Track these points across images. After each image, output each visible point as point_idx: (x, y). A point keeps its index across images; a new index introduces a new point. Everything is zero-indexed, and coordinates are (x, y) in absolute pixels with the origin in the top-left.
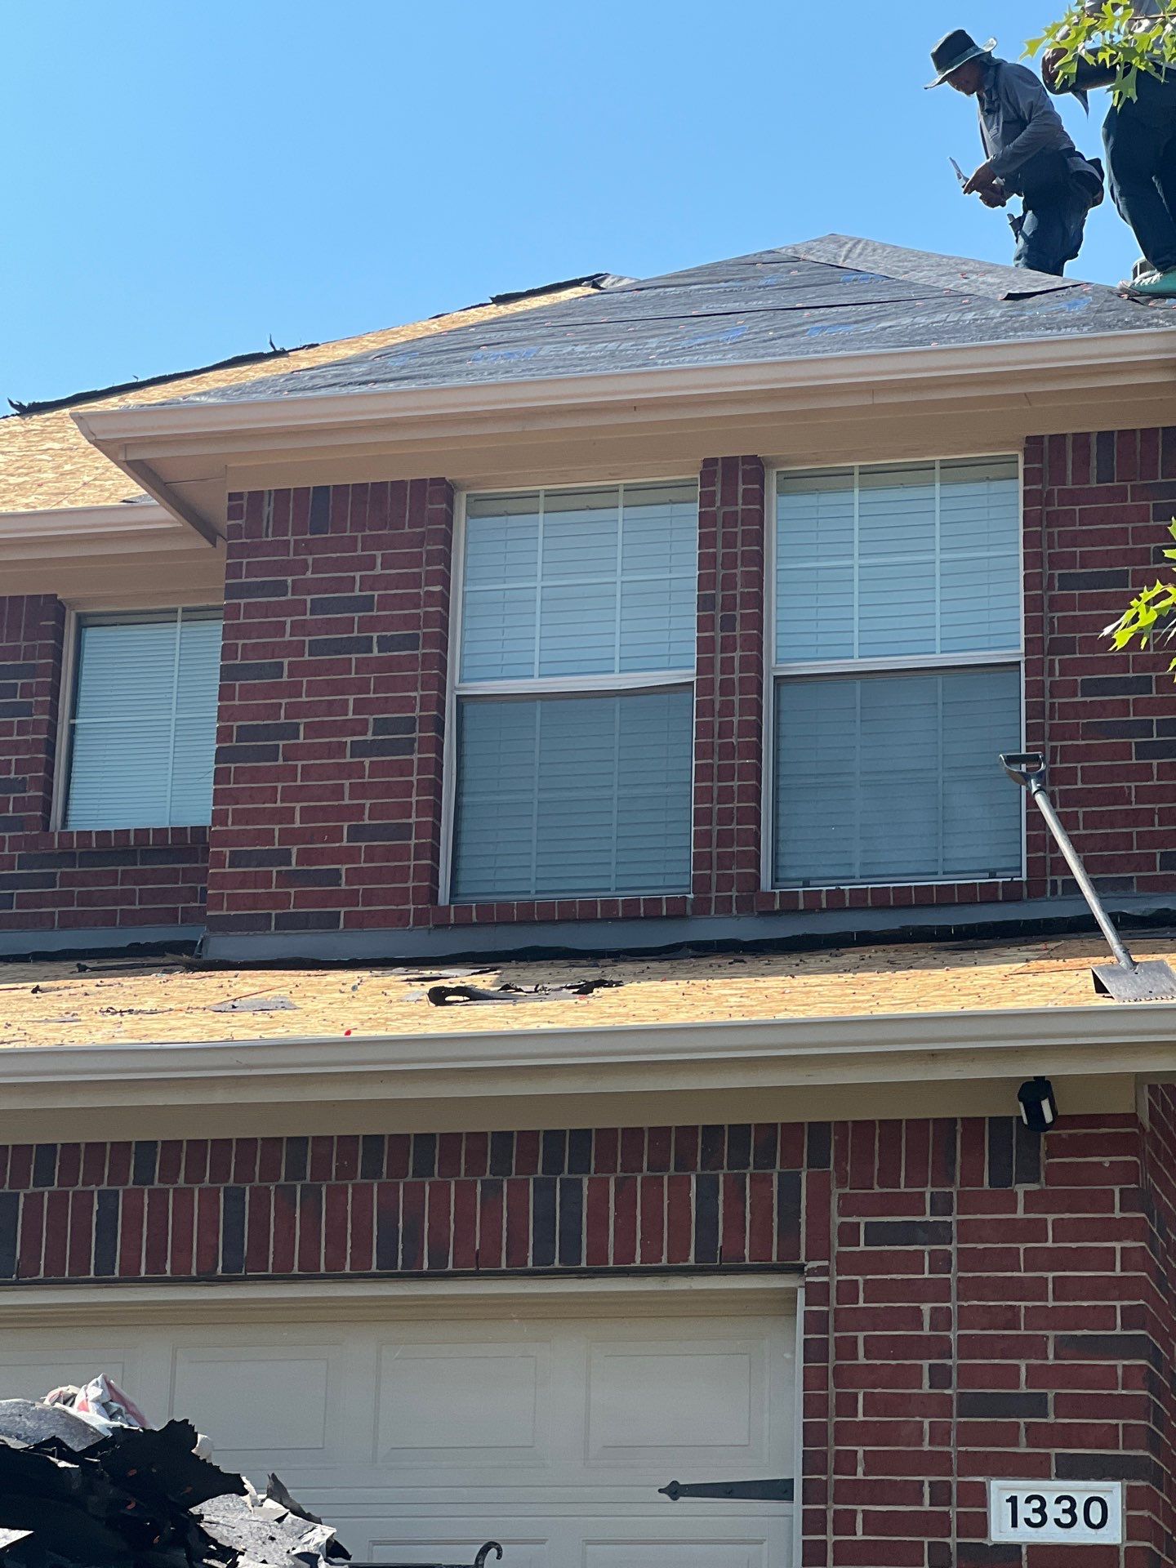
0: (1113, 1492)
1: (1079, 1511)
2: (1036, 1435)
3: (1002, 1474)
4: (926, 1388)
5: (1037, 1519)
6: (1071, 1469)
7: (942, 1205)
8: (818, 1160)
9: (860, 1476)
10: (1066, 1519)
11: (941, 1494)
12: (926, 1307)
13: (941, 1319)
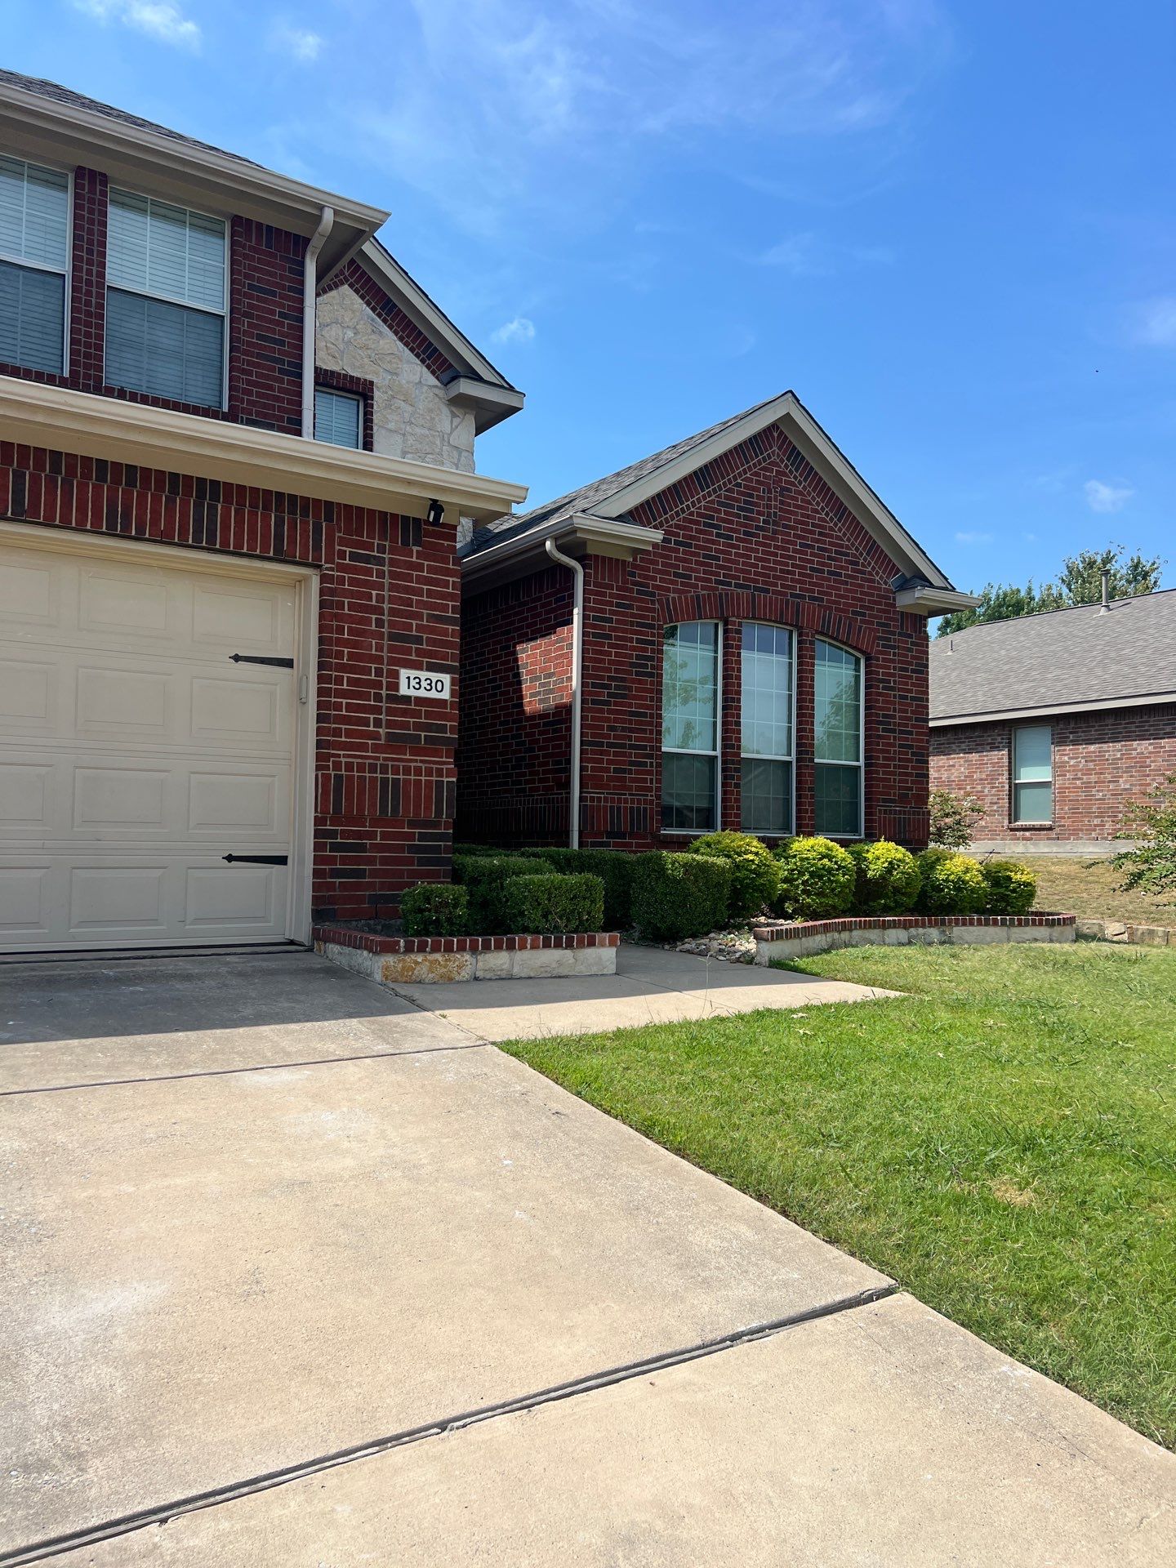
0: (446, 678)
1: (433, 685)
2: (419, 652)
3: (405, 667)
4: (374, 627)
5: (417, 686)
6: (432, 668)
7: (382, 549)
8: (329, 519)
9: (345, 661)
10: (429, 687)
11: (379, 672)
12: (374, 593)
13: (380, 599)
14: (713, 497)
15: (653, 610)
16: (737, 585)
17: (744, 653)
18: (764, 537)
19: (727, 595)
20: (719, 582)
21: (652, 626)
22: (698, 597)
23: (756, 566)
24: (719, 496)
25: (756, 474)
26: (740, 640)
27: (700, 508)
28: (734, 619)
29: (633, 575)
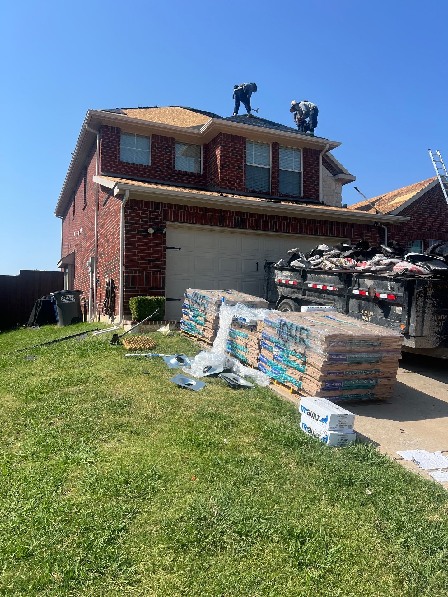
7: (363, 233)
15: (405, 238)
16: (427, 230)
18: (435, 216)
19: (425, 233)
20: (422, 229)
21: (405, 243)
22: (417, 234)
23: (432, 224)
25: (432, 198)
26: (429, 245)
28: (427, 239)
29: (400, 229)
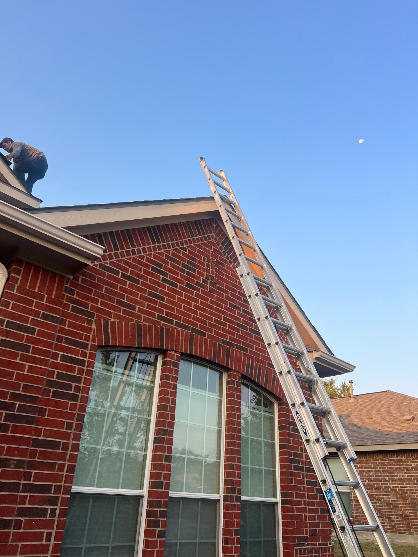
14: (163, 251)
16: (177, 324)
17: (179, 386)
18: (203, 292)
19: (168, 330)
20: (161, 318)
21: (84, 346)
22: (139, 326)
23: (195, 313)
24: (167, 252)
26: (177, 372)
27: (150, 255)
28: (173, 353)
29: (71, 291)
